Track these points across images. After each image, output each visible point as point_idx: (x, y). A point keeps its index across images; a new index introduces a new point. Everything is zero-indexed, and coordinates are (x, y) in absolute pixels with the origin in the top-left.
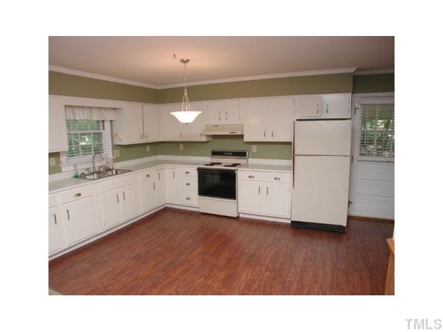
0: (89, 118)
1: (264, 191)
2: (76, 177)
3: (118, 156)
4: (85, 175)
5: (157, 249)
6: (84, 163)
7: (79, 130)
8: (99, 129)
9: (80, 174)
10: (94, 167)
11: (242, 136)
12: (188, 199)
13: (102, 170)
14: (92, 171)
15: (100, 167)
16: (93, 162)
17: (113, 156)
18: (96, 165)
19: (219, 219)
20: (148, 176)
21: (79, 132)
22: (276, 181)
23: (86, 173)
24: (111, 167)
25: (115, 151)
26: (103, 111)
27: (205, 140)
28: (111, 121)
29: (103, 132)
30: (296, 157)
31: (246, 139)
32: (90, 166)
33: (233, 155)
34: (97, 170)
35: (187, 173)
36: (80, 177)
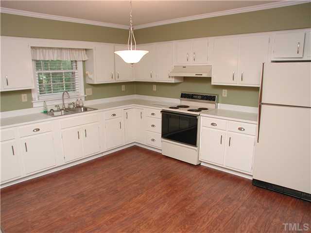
0: (59, 59)
1: (226, 140)
2: (46, 112)
3: (91, 94)
4: (54, 111)
5: (101, 190)
6: (54, 100)
7: (51, 69)
8: (72, 69)
9: (49, 110)
10: (64, 104)
11: (209, 79)
12: (153, 140)
13: (72, 107)
14: (61, 108)
15: (70, 104)
16: (63, 99)
17: (85, 94)
18: (65, 102)
19: (179, 165)
20: (114, 115)
21: (51, 72)
22: (240, 131)
23: (55, 109)
24: (81, 105)
25: (86, 89)
26: (74, 52)
27: (173, 82)
28: (84, 61)
29: (76, 71)
30: (263, 106)
31: (214, 82)
32: (60, 103)
33: (202, 99)
34: (67, 107)
35: (153, 114)
36: (48, 113)
